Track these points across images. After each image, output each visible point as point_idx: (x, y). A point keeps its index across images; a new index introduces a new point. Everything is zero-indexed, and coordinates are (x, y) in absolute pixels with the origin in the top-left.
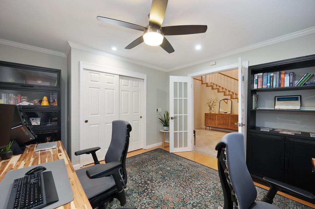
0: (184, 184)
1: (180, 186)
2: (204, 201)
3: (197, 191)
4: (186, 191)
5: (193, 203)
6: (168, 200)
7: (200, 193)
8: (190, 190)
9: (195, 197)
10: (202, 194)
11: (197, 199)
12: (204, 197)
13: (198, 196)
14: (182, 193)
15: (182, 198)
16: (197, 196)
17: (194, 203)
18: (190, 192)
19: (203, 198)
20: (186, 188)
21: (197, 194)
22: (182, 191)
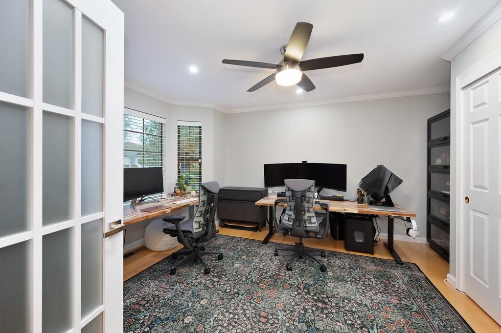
0: (264, 323)
1: (268, 316)
2: (225, 304)
3: (236, 317)
4: (253, 311)
5: (239, 296)
6: (270, 289)
7: (231, 316)
8: (248, 315)
9: (238, 306)
10: (227, 314)
11: (234, 304)
12: (225, 311)
13: (233, 308)
14: (257, 304)
15: (254, 298)
16: (235, 308)
17: (237, 297)
18: (248, 312)
19: (226, 308)
20: (255, 317)
21: (236, 312)
22: (260, 308)
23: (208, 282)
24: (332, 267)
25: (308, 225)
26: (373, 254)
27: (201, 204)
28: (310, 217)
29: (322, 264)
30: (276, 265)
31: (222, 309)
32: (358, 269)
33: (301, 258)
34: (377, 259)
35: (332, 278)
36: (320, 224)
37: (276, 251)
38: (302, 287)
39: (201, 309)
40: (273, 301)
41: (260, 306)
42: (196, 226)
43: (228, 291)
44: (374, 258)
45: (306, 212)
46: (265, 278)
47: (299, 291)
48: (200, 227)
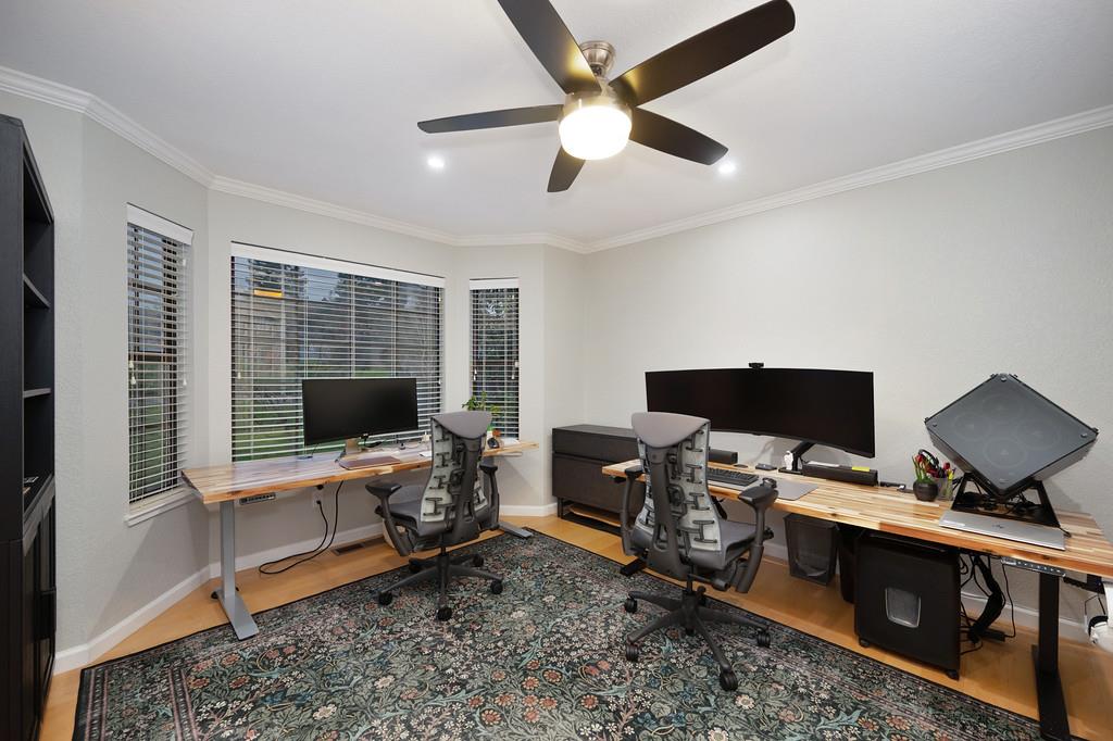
2: (417, 702)
5: (459, 691)
6: (540, 697)
9: (439, 715)
10: (400, 728)
11: (434, 707)
12: (404, 717)
13: (424, 717)
16: (427, 719)
17: (454, 694)
19: (410, 713)
21: (422, 728)
23: (430, 639)
24: (768, 681)
25: (694, 545)
26: (956, 677)
27: (438, 461)
28: (702, 524)
29: (726, 666)
30: (609, 637)
31: (401, 712)
32: (857, 713)
33: (690, 632)
34: (961, 696)
35: (742, 717)
36: (732, 548)
37: (632, 598)
38: (627, 716)
39: (366, 697)
40: (522, 731)
41: (484, 732)
42: (427, 507)
43: (450, 671)
44: (949, 691)
45: (689, 506)
46: (554, 664)
47: (611, 727)
48: (436, 513)
